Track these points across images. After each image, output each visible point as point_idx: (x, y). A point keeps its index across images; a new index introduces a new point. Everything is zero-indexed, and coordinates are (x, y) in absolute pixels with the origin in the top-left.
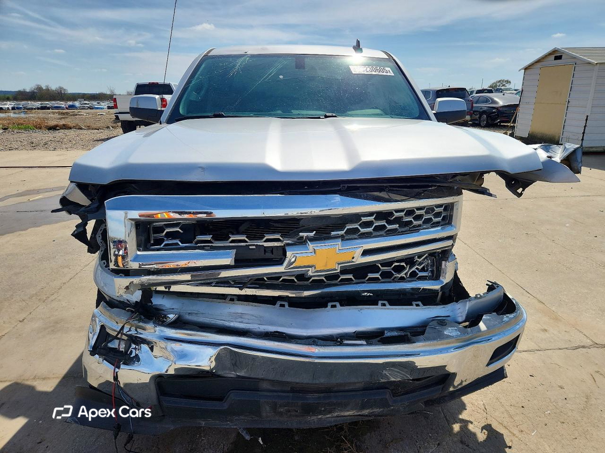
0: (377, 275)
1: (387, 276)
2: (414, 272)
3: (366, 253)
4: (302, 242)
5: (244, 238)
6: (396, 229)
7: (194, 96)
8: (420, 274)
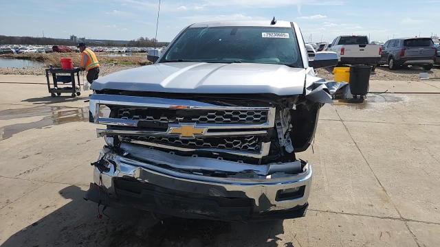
0: (224, 145)
1: (229, 146)
2: (246, 146)
3: (210, 131)
4: (177, 122)
5: (152, 117)
6: (229, 121)
7: (176, 50)
8: (250, 148)
